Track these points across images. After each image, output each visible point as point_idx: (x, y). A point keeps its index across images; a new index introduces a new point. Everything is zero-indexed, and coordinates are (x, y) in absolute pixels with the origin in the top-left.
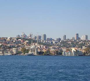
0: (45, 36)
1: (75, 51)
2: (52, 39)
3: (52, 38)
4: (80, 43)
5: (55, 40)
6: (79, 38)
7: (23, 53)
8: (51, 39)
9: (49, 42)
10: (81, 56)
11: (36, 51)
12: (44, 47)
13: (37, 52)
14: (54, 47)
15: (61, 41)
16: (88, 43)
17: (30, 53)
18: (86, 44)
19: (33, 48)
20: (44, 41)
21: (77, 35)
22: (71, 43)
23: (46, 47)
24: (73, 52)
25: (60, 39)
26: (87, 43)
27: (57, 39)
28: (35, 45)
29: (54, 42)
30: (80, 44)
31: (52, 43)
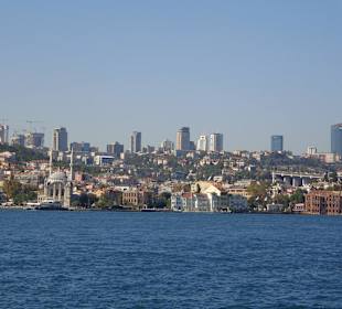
0: (62, 134)
1: (219, 193)
2: (91, 146)
3: (88, 145)
4: (202, 163)
5: (100, 150)
6: (192, 143)
7: (11, 202)
8: (86, 148)
9: (79, 157)
10: (241, 211)
11: (67, 194)
12: (78, 177)
13: (73, 197)
14: (113, 178)
15: (122, 156)
16: (235, 166)
17: (44, 199)
18: (227, 167)
19: (56, 183)
20: (61, 154)
21: (186, 131)
22: (165, 162)
23: (84, 178)
24: (210, 197)
25: (118, 148)
26: (228, 163)
27: (109, 147)
28: (38, 168)
29: (98, 160)
30: (203, 169)
31: (90, 161)
